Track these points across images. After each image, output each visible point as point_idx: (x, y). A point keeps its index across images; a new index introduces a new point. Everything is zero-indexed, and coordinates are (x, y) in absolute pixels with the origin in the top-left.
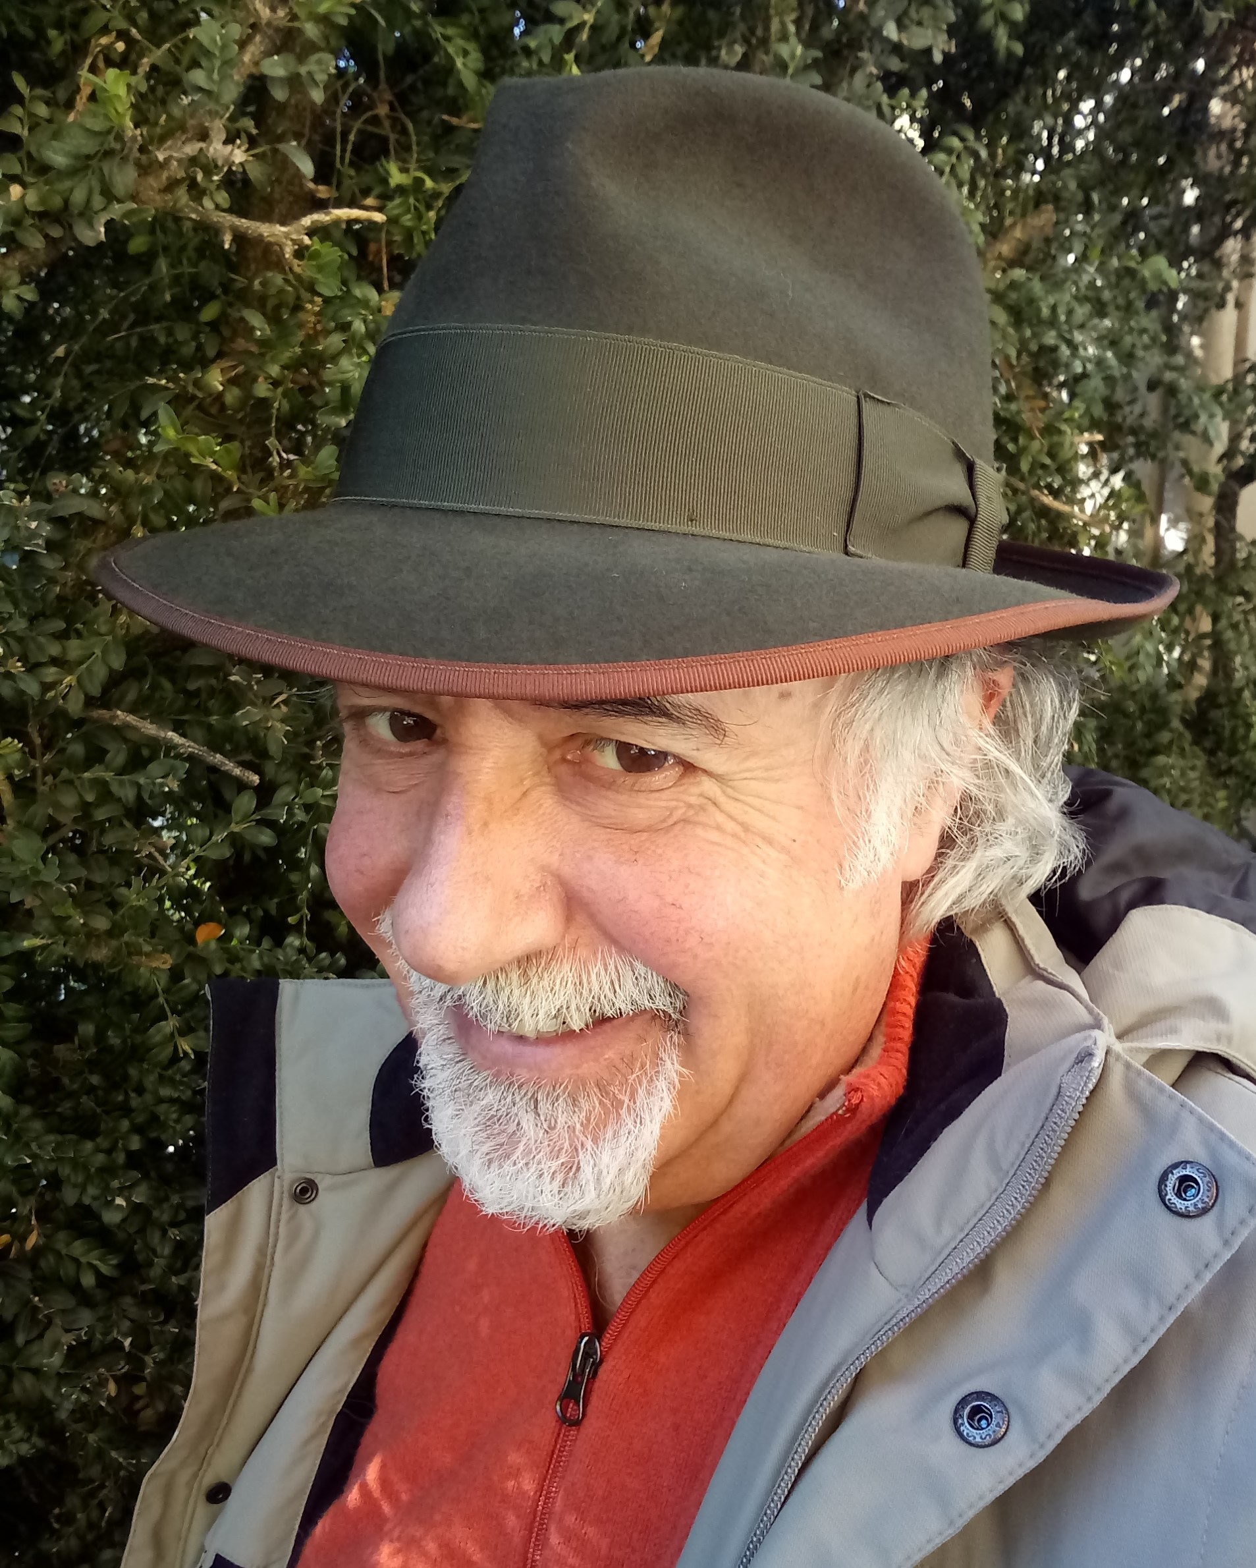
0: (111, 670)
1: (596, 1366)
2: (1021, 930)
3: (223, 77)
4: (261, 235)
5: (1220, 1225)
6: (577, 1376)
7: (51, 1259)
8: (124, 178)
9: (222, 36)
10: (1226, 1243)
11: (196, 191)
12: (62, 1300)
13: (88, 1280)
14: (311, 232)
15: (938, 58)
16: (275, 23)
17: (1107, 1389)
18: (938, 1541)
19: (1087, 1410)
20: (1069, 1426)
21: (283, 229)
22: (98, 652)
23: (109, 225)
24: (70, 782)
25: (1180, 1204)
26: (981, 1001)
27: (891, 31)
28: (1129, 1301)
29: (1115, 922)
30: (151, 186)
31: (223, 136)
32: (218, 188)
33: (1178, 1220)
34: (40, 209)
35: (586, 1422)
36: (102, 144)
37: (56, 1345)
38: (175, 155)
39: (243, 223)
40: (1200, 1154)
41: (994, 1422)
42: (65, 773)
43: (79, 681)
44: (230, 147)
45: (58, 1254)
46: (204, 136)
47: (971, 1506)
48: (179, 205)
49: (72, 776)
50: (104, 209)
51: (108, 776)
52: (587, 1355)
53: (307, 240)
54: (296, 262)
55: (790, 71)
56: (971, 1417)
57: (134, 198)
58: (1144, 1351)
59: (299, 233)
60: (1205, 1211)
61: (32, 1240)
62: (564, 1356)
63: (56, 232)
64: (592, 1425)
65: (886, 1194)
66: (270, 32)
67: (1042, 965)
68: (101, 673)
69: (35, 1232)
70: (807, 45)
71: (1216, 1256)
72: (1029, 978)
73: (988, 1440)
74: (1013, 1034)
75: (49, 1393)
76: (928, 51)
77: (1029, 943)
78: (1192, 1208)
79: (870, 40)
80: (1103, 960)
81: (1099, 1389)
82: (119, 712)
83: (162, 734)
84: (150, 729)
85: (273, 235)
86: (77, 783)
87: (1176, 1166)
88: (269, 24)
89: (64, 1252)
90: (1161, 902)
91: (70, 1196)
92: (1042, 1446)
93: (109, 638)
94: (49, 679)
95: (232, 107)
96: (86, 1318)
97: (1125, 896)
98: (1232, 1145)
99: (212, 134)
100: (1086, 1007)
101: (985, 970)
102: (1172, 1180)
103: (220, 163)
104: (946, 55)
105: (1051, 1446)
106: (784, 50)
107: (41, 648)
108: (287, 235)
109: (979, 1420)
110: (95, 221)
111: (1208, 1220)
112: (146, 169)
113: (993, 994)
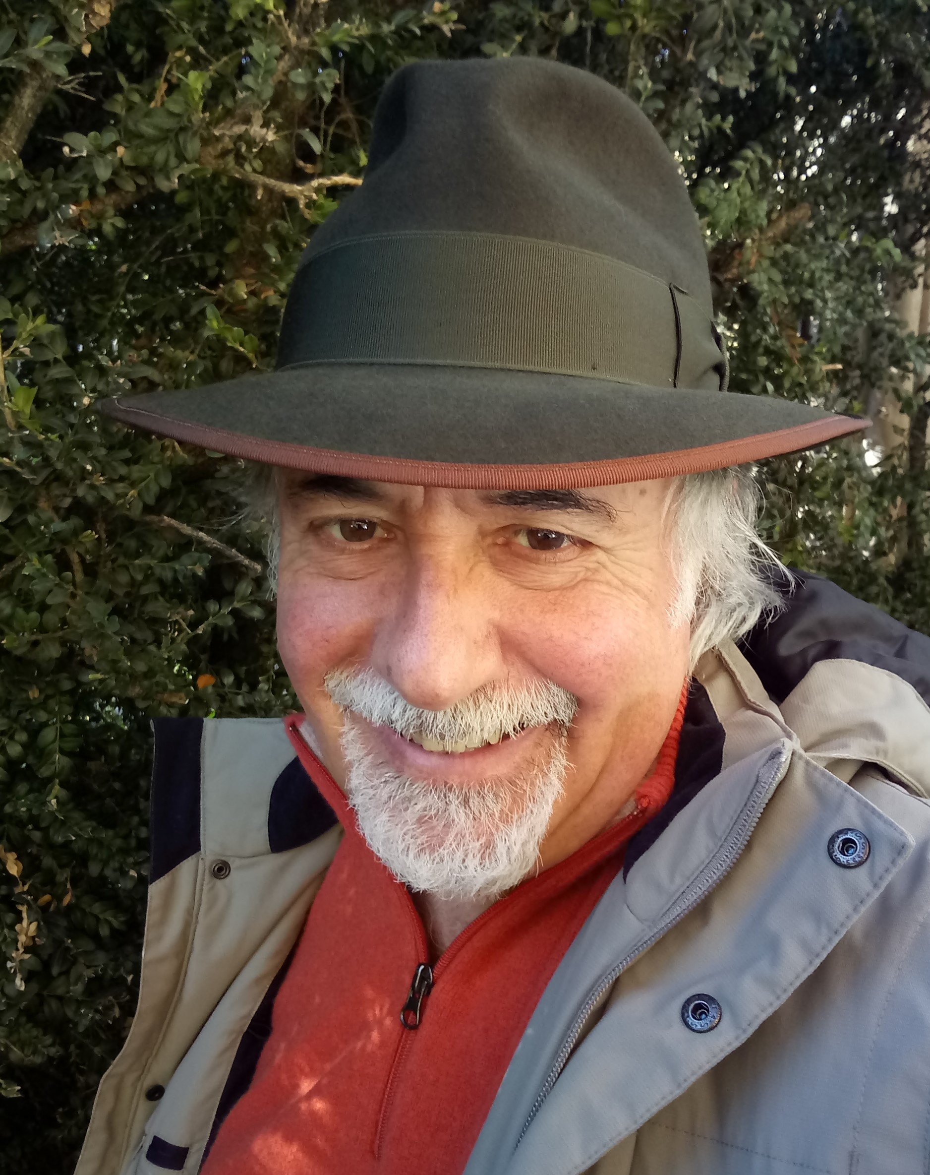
0: (161, 488)
1: (430, 987)
2: (739, 677)
3: (265, 81)
4: (283, 191)
5: (871, 873)
6: (415, 992)
7: (79, 914)
8: (193, 147)
9: (267, 54)
10: (876, 886)
11: (240, 159)
12: (87, 945)
13: (104, 931)
14: (318, 190)
15: (743, 94)
16: (301, 47)
17: (791, 990)
18: (670, 1098)
19: (777, 1005)
20: (764, 1017)
21: (299, 188)
22: (152, 475)
23: (180, 177)
24: (126, 567)
25: (843, 859)
26: (708, 726)
27: (712, 74)
28: (807, 928)
29: (804, 671)
30: (210, 154)
31: (261, 122)
32: (255, 157)
33: (842, 870)
34: (132, 164)
35: (421, 1027)
36: (179, 123)
37: (80, 978)
38: (228, 133)
39: (272, 182)
40: (857, 823)
41: (711, 1015)
42: (121, 560)
43: (139, 494)
44: (265, 130)
45: (83, 911)
46: (247, 120)
47: (693, 1074)
48: (228, 167)
49: (127, 562)
50: (177, 167)
51: (153, 563)
52: (423, 978)
53: (315, 196)
54: (307, 211)
55: (643, 98)
56: (694, 1011)
57: (197, 161)
58: (817, 963)
59: (309, 190)
60: (860, 864)
61: (67, 900)
62: (408, 980)
63: (142, 181)
64: (425, 1030)
65: (636, 859)
66: (296, 53)
67: (752, 700)
68: (154, 489)
69: (70, 894)
70: (654, 82)
71: (868, 895)
72: (743, 709)
73: (706, 1028)
74: (728, 746)
75: (70, 1013)
76: (736, 90)
77: (744, 685)
78: (851, 862)
79: (696, 80)
80: (794, 697)
81: (785, 991)
82: (165, 517)
83: (195, 534)
84: (187, 530)
85: (292, 191)
86: (131, 568)
87: (841, 832)
88: (296, 47)
89: (88, 910)
90: (838, 657)
91: (94, 869)
92: (744, 1031)
93: (159, 466)
94: (119, 491)
95: (268, 103)
96: (101, 959)
97: (812, 653)
98: (880, 816)
99: (254, 120)
100: (782, 727)
101: (711, 705)
102: (839, 841)
103: (258, 140)
104: (748, 93)
105: (751, 1031)
106: (640, 84)
107: (114, 469)
108: (301, 192)
109: (700, 1014)
110: (171, 176)
111: (862, 871)
112: (207, 141)
113: (717, 720)
